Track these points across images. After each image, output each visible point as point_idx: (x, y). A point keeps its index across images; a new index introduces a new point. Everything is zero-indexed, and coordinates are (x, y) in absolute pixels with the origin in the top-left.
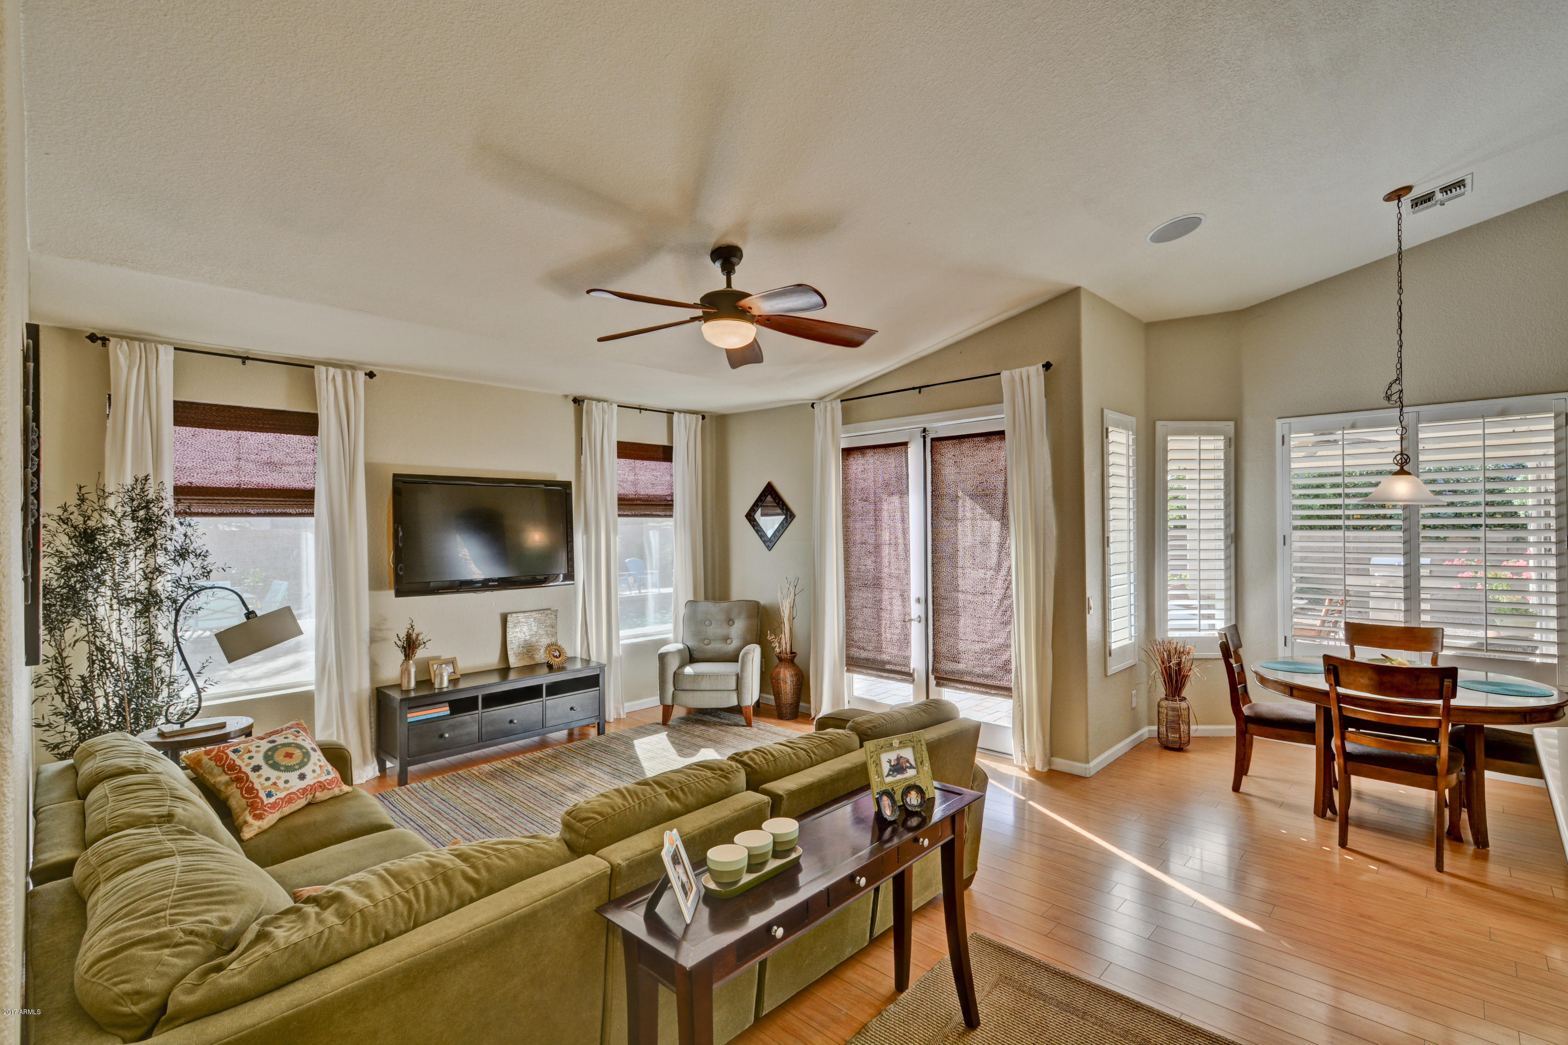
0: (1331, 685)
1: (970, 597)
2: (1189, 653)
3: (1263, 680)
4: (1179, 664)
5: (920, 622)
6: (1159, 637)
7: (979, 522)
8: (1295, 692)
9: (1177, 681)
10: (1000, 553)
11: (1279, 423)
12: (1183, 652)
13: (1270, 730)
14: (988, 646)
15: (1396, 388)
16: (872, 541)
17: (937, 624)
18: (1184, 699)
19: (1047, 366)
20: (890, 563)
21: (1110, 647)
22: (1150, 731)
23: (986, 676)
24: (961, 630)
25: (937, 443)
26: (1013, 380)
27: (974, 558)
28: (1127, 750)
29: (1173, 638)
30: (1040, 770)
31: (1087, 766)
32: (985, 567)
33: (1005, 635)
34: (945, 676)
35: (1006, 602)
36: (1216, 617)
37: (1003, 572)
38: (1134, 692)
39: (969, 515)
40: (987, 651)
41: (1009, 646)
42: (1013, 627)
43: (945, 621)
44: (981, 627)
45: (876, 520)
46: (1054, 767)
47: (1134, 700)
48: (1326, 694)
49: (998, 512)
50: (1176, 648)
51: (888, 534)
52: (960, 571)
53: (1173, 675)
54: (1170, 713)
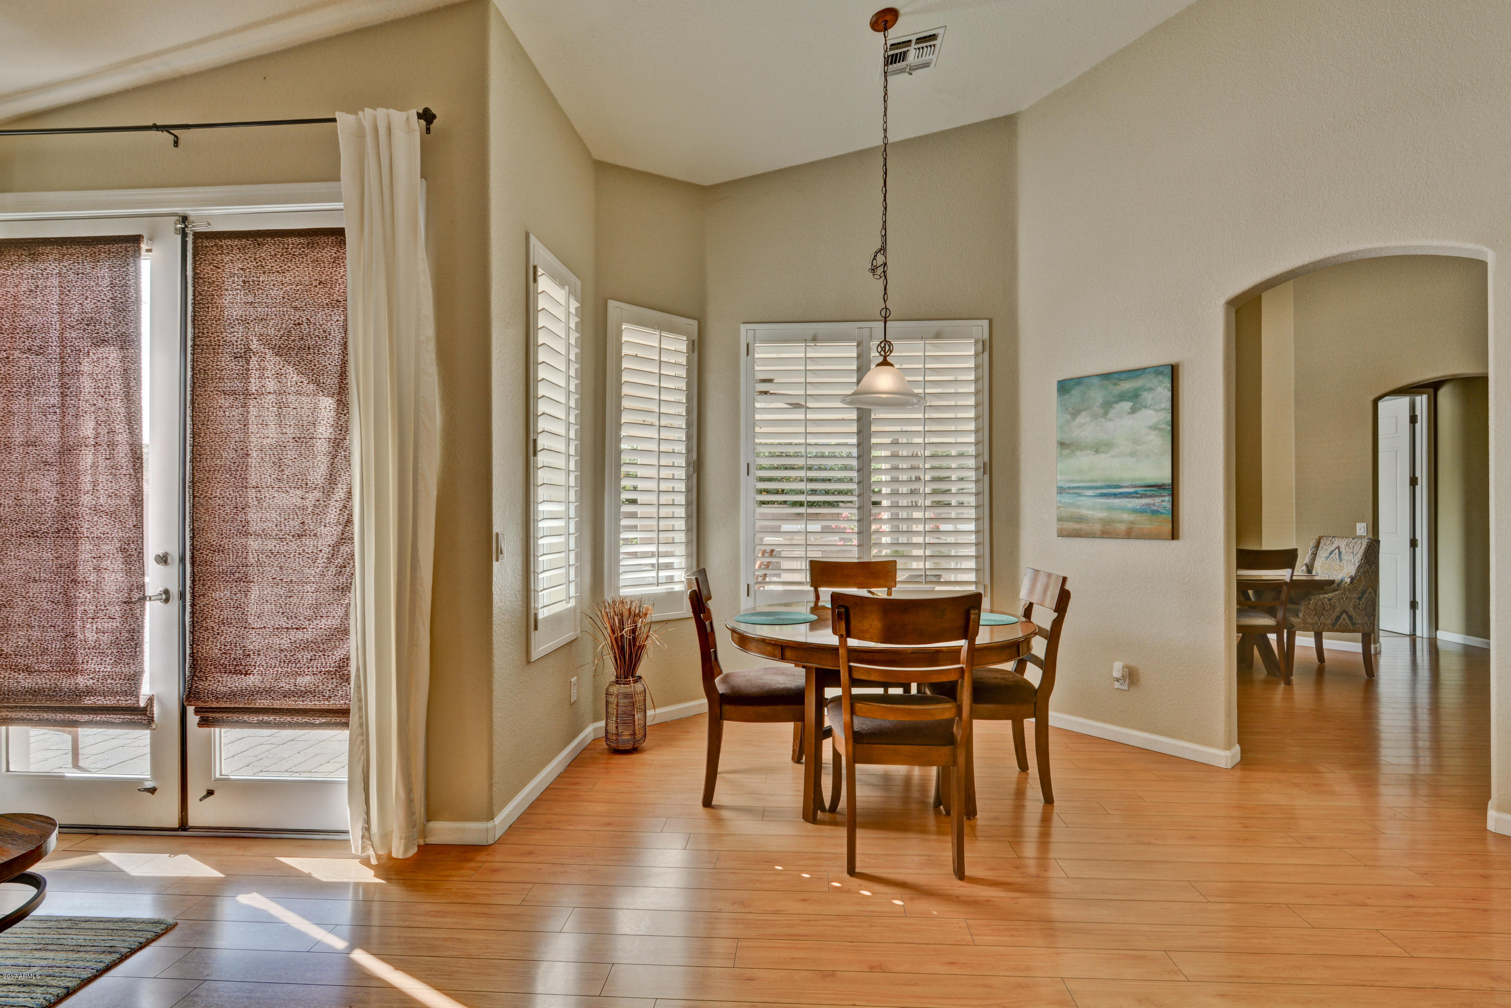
0: (841, 636)
1: (271, 544)
2: (646, 614)
3: (743, 641)
4: (634, 631)
5: (167, 600)
6: (608, 597)
7: (292, 398)
8: (788, 654)
9: (631, 655)
10: (334, 457)
11: (743, 328)
12: (639, 614)
13: (750, 709)
14: (308, 635)
15: (880, 259)
16: (54, 438)
17: (201, 602)
18: (640, 678)
19: (427, 116)
20: (95, 484)
21: (536, 615)
22: (595, 730)
23: (303, 694)
24: (253, 609)
25: (206, 243)
26: (361, 135)
27: (279, 465)
28: (561, 769)
29: (626, 597)
30: (400, 857)
31: (490, 824)
32: (306, 486)
33: (341, 612)
34: (215, 705)
35: (344, 549)
36: (675, 567)
37: (340, 493)
38: (574, 679)
39: (271, 385)
40: (306, 646)
41: (346, 632)
42: (355, 595)
43: (217, 595)
44: (295, 600)
45: (63, 395)
46: (432, 840)
47: (574, 691)
48: (833, 650)
49: (332, 381)
50: (630, 609)
51: (92, 424)
52: (252, 493)
53: (627, 647)
54: (622, 701)
